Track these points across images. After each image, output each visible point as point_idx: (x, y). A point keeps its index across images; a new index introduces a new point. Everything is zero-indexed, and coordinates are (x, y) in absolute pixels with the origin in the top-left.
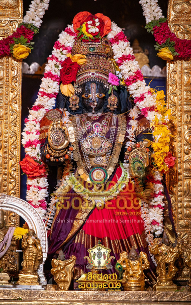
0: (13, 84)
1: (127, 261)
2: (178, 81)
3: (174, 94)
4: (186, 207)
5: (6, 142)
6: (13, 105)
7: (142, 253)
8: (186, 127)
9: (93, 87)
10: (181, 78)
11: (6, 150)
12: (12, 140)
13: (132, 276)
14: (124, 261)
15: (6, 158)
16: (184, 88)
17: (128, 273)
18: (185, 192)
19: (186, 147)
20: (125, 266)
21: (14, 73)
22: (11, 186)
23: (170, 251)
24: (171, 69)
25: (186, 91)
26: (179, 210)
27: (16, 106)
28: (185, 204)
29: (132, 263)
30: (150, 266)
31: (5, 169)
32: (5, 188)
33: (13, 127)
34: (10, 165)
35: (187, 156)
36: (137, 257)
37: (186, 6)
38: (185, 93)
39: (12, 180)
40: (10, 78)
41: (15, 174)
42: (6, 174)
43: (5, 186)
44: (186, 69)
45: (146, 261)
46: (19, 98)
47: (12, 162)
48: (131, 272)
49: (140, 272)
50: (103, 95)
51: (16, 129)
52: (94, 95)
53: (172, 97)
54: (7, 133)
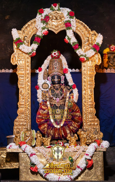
0: (28, 76)
1: (70, 137)
2: (86, 73)
3: (85, 78)
4: (90, 118)
5: (25, 96)
6: (28, 83)
7: (75, 134)
8: (89, 90)
9: (56, 77)
10: (87, 73)
11: (26, 99)
12: (28, 96)
13: (72, 142)
14: (69, 137)
15: (25, 102)
16: (88, 76)
17: (71, 141)
18: (89, 113)
19: (89, 97)
20: (69, 139)
21: (28, 72)
22: (27, 112)
23: (85, 133)
24: (83, 69)
25: (89, 77)
26: (88, 119)
27: (29, 83)
28: (90, 117)
29: (72, 138)
30: (78, 139)
31: (25, 106)
32: (26, 113)
33: (28, 91)
34: (27, 105)
35: (90, 100)
36: (74, 136)
37: (88, 47)
38: (89, 78)
39: (28, 110)
40: (27, 74)
41: (29, 108)
42: (26, 108)
43: (25, 112)
44: (89, 69)
45: (77, 137)
46: (30, 80)
47: (28, 103)
48: (72, 141)
49: (75, 141)
50: (60, 80)
51: (29, 91)
52: (56, 80)
53: (84, 79)
54: (26, 93)
